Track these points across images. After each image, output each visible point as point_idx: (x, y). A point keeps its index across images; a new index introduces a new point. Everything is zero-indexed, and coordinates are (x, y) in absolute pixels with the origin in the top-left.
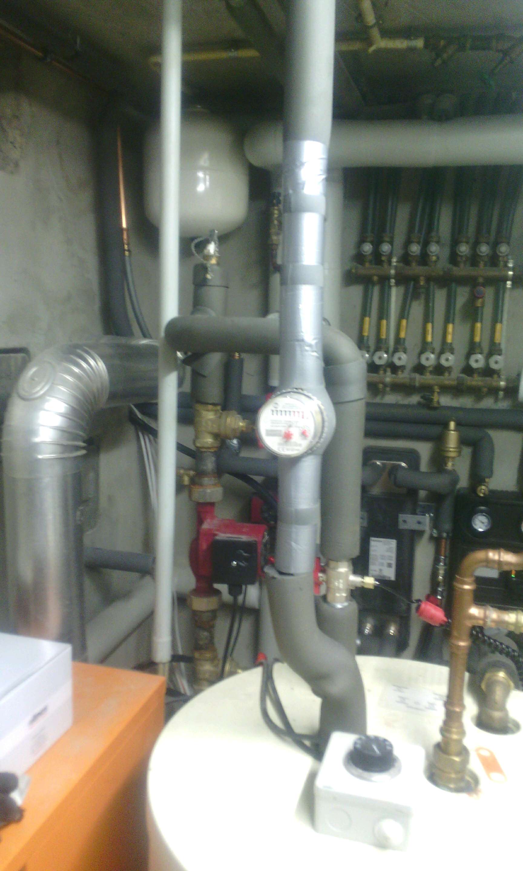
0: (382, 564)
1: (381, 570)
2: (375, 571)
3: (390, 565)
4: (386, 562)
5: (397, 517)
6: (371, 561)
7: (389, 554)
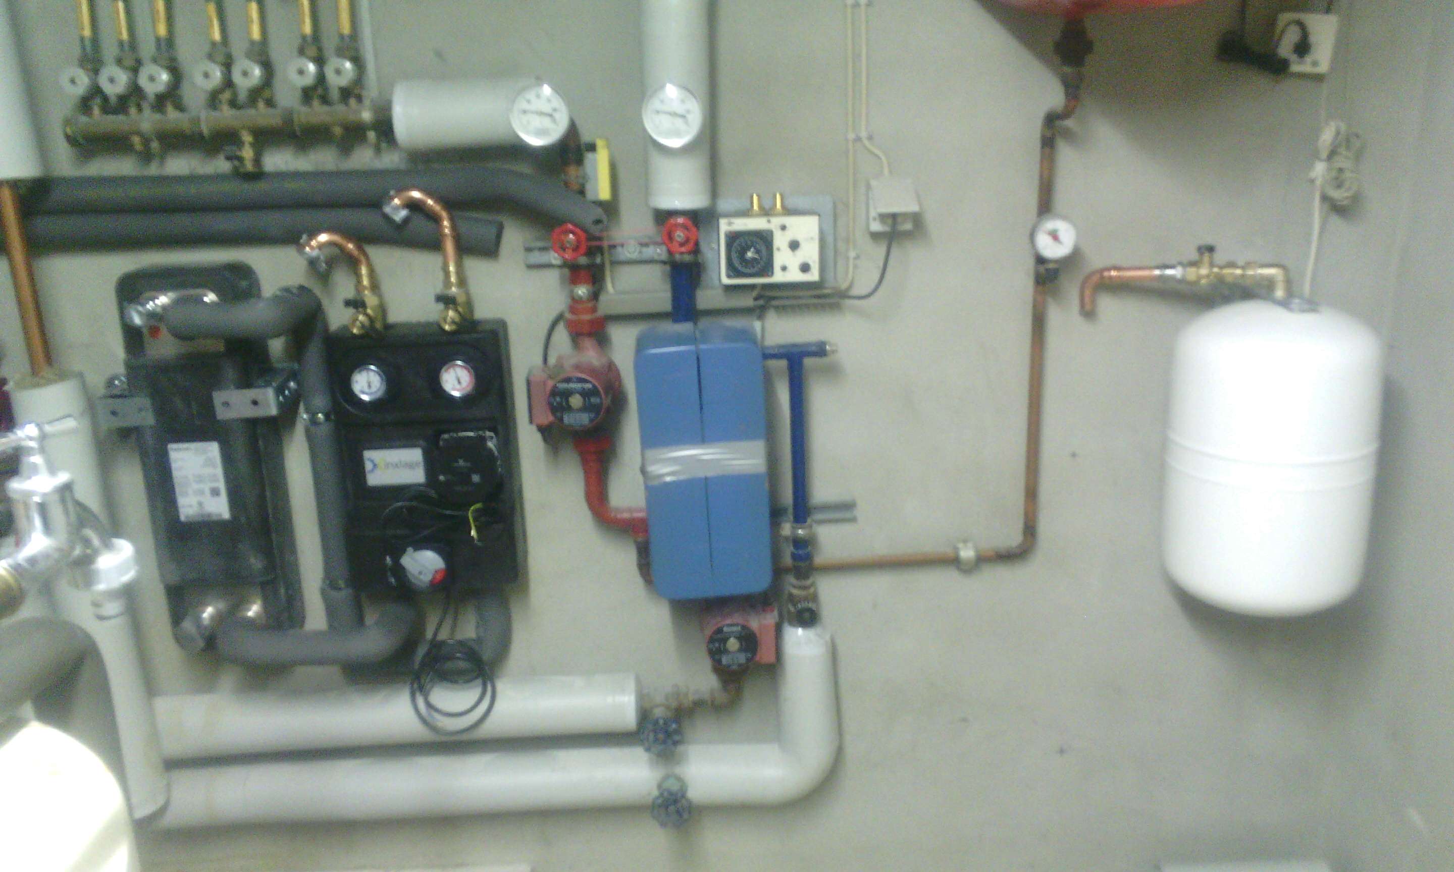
0: (201, 492)
1: (200, 504)
2: (191, 506)
3: (215, 492)
4: (207, 487)
5: (210, 400)
7: (208, 471)
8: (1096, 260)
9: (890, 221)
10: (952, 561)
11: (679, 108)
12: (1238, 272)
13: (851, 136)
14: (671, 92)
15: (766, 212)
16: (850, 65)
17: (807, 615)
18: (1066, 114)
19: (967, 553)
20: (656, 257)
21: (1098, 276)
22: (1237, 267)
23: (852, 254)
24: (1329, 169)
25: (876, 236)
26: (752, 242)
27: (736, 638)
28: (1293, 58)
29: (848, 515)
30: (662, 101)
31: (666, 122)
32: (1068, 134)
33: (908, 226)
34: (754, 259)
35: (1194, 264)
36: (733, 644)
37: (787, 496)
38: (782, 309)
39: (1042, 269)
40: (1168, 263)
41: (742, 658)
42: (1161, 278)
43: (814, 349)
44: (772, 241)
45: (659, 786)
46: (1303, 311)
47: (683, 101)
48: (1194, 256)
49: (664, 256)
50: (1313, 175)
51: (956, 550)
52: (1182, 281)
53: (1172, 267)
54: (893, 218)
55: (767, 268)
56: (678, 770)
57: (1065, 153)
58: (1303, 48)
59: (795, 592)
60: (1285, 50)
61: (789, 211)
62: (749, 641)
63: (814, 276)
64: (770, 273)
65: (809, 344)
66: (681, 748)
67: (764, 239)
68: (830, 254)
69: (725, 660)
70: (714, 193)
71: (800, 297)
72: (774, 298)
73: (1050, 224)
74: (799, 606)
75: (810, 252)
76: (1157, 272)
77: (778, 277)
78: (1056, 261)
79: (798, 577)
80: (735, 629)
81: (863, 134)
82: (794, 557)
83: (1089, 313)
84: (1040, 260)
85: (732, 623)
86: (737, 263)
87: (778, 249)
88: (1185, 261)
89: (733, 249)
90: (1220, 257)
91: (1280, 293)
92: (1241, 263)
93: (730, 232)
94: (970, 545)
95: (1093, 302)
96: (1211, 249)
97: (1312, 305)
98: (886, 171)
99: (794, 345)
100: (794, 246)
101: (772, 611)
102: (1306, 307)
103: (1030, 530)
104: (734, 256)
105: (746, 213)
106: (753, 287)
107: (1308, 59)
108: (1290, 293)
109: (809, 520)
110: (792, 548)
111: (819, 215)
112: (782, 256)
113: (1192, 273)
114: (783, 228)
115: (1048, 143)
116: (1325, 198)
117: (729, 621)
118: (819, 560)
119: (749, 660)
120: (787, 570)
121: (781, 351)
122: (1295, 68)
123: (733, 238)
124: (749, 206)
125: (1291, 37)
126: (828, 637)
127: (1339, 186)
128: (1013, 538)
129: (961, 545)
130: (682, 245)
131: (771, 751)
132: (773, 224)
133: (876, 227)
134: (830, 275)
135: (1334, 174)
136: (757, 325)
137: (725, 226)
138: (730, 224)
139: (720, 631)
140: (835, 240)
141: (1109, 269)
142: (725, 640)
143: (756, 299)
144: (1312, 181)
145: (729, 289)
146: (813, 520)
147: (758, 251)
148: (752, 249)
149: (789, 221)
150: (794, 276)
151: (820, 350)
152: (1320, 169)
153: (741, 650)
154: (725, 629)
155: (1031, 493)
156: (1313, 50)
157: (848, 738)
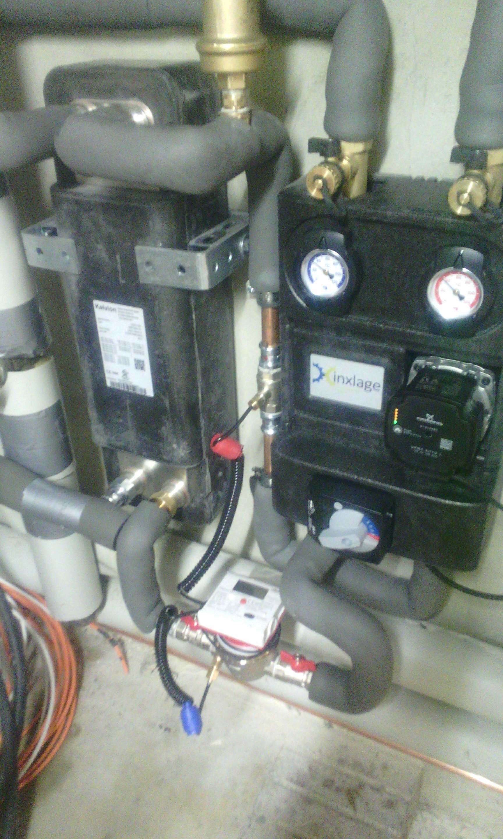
0: (125, 361)
1: (125, 374)
2: (116, 373)
3: (139, 365)
4: (132, 357)
6: (104, 352)
7: (132, 340)
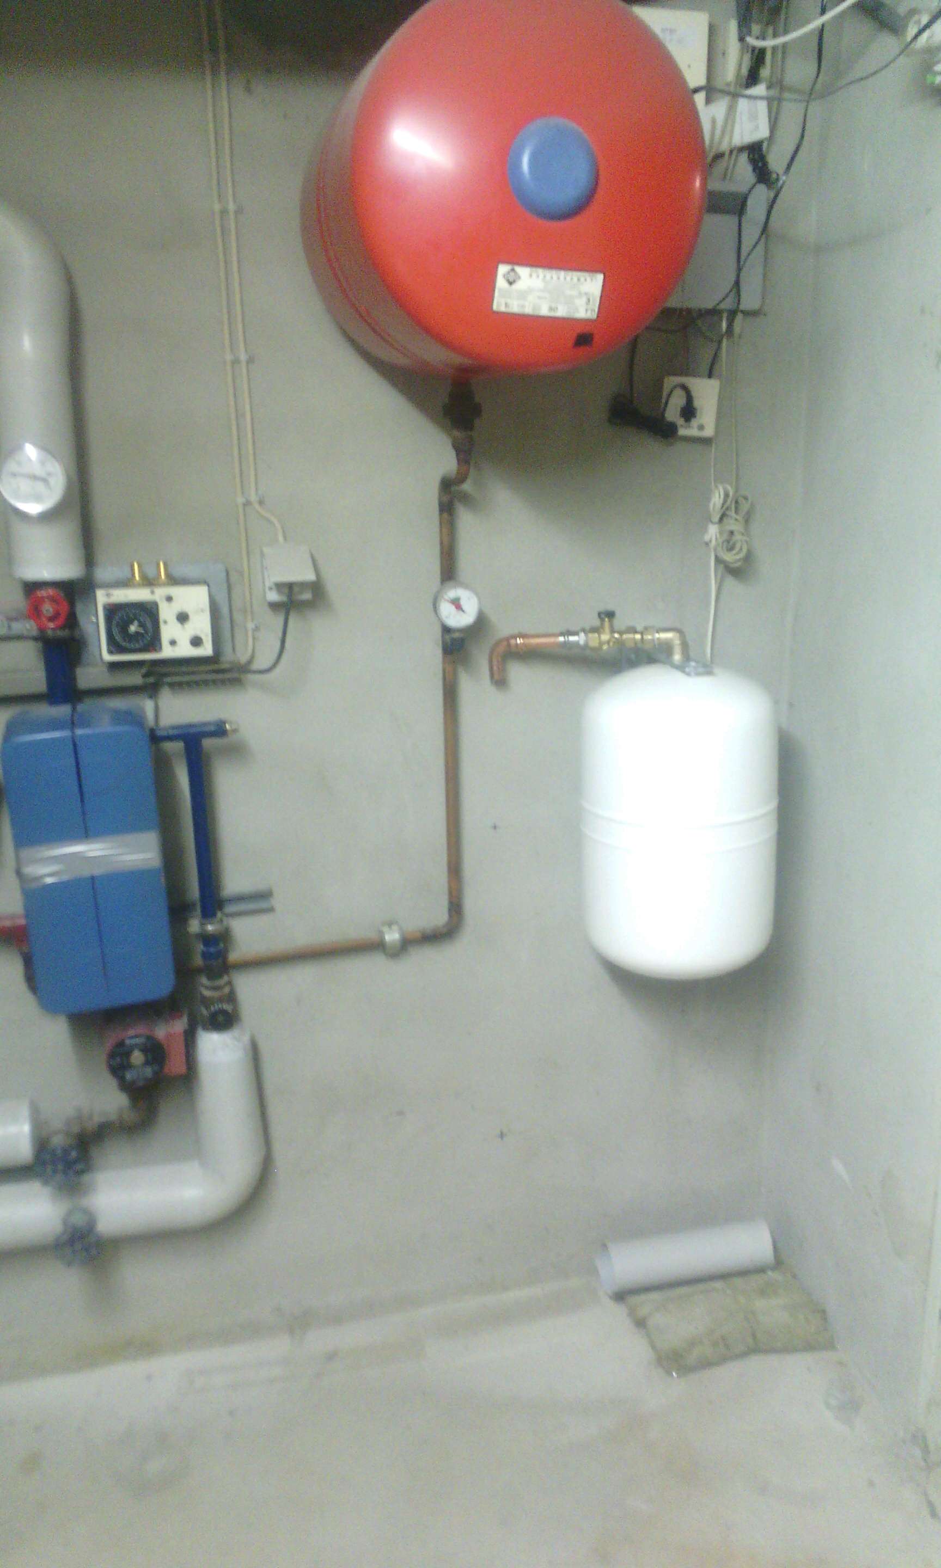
8: (503, 627)
9: (286, 591)
10: (375, 946)
11: (39, 471)
12: (638, 636)
13: (240, 500)
14: (31, 451)
15: (149, 582)
16: (234, 422)
17: (221, 1018)
18: (461, 478)
19: (392, 936)
20: (25, 633)
21: (505, 643)
22: (636, 632)
23: (250, 626)
24: (721, 533)
25: (274, 606)
26: (135, 615)
27: (142, 1050)
28: (680, 422)
29: (263, 905)
30: (19, 463)
31: (25, 486)
32: (466, 499)
33: (307, 596)
34: (137, 633)
35: (594, 630)
36: (137, 1057)
37: (194, 891)
38: (177, 686)
39: (447, 637)
40: (573, 629)
41: (149, 1072)
42: (565, 644)
43: (212, 728)
44: (158, 612)
45: (65, 1222)
46: (698, 674)
47: (43, 463)
48: (597, 623)
49: (35, 632)
50: (707, 538)
51: (381, 934)
52: (586, 646)
53: (575, 633)
54: (289, 588)
55: (154, 642)
56: (85, 1202)
57: (466, 519)
58: (689, 412)
59: (207, 993)
60: (672, 413)
61: (174, 581)
62: (156, 1052)
63: (207, 650)
64: (157, 648)
65: (205, 724)
66: (86, 1178)
67: (148, 612)
68: (226, 624)
69: (129, 1076)
70: (89, 560)
71: (193, 673)
72: (166, 675)
73: (452, 594)
74: (212, 1008)
75: (201, 624)
76: (561, 639)
77: (167, 652)
78: (460, 630)
79: (210, 978)
80: (137, 1041)
81: (253, 498)
82: (205, 955)
83: (500, 682)
84: (446, 630)
85: (134, 1034)
86: (118, 638)
87: (165, 622)
88: (587, 627)
89: (114, 622)
90: (619, 623)
91: (677, 657)
92: (639, 628)
93: (109, 605)
94: (395, 927)
95: (503, 670)
96: (611, 615)
97: (707, 669)
98: (281, 538)
99: (191, 726)
100: (183, 618)
101: (180, 1016)
102: (701, 670)
103: (456, 907)
104: (115, 631)
105: (126, 583)
106: (140, 664)
107: (694, 423)
108: (687, 657)
109: (219, 914)
110: (202, 947)
111: (208, 586)
112: (169, 630)
113: (594, 640)
114: (169, 599)
115: (447, 508)
116: (718, 560)
117: (131, 1032)
118: (233, 957)
119: (156, 1073)
120: (200, 971)
121: (175, 732)
122: (682, 432)
123: (113, 611)
124: (130, 576)
125: (677, 401)
126: (246, 1039)
127: (731, 549)
128: (439, 917)
129: (385, 929)
130: (51, 619)
131: (192, 1169)
132: (157, 595)
133: (273, 596)
134: (227, 649)
135: (725, 536)
136: (148, 706)
137: (102, 598)
138: (108, 595)
139: (121, 1044)
140: (231, 611)
141: (515, 637)
142: (128, 1054)
143: (145, 676)
144: (707, 544)
145: (114, 666)
146: (224, 914)
147: (141, 625)
148: (136, 623)
149: (175, 591)
150: (185, 650)
151: (219, 730)
152: (713, 531)
153: (147, 1063)
154: (128, 1042)
155: (455, 869)
156: (698, 414)
157: (277, 1147)
